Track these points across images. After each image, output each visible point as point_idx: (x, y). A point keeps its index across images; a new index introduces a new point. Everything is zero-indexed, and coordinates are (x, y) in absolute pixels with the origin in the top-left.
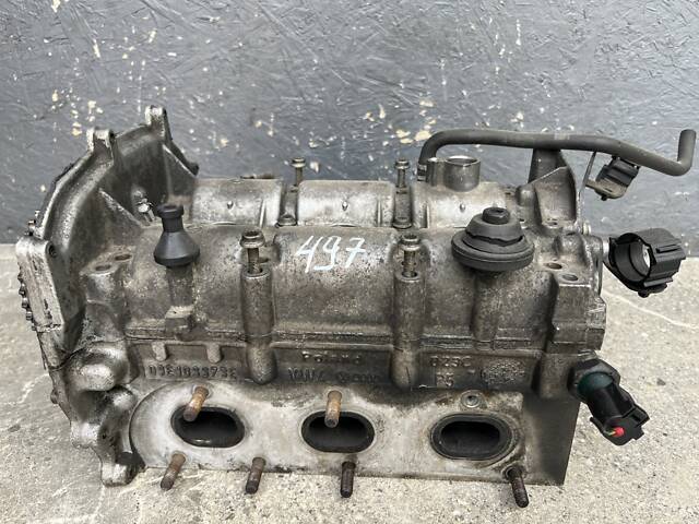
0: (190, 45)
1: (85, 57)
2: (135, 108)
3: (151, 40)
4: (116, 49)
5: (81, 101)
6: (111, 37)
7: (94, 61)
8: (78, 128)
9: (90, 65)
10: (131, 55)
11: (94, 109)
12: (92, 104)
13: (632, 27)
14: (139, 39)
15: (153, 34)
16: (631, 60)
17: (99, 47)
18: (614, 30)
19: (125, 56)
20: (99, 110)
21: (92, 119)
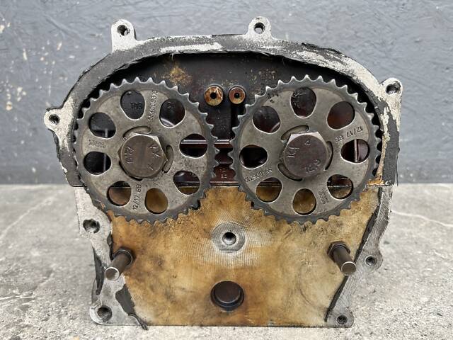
0: (83, 51)
1: (17, 60)
2: (47, 91)
3: (58, 49)
4: (37, 55)
5: (13, 88)
6: (34, 47)
7: (23, 62)
8: (10, 105)
9: (20, 64)
10: (46, 58)
11: (21, 93)
12: (19, 89)
13: (358, 34)
14: (52, 48)
15: (60, 45)
16: (359, 55)
17: (27, 54)
18: (346, 37)
19: (42, 59)
20: (24, 93)
21: (19, 99)
